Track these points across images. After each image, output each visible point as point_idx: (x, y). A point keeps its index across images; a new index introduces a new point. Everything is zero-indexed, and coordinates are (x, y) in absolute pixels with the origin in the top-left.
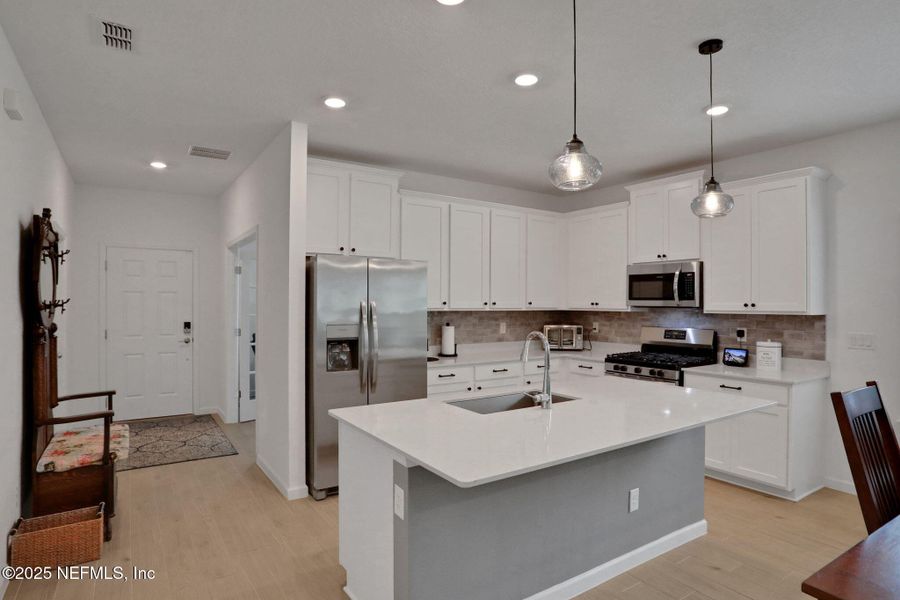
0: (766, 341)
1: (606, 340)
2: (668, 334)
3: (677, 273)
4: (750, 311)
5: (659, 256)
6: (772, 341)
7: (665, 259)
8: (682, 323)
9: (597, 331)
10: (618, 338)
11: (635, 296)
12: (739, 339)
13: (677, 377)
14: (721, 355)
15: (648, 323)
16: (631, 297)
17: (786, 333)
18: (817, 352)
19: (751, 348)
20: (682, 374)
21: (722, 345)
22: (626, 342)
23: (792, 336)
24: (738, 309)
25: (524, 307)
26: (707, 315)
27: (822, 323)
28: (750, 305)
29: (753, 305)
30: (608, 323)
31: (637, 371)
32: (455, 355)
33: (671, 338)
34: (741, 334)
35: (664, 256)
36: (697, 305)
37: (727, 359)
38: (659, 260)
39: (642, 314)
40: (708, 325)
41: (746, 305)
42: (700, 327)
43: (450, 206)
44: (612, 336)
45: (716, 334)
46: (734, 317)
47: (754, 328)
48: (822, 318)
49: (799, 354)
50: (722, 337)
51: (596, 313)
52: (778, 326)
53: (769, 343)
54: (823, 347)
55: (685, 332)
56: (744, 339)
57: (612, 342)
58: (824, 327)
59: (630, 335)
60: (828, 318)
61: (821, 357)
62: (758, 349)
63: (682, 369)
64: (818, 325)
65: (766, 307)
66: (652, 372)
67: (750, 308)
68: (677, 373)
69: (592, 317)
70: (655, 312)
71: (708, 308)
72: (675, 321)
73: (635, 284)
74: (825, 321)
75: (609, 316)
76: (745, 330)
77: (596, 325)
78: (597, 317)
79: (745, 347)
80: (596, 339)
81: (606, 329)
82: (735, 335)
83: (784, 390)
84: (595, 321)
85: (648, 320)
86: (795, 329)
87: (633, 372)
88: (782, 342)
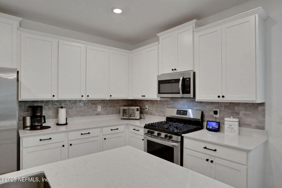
0: (230, 117)
1: (151, 114)
2: (179, 112)
3: (181, 79)
4: (221, 100)
5: (173, 70)
6: (234, 117)
7: (175, 71)
8: (186, 106)
9: (147, 109)
10: (157, 113)
11: (161, 92)
12: (215, 116)
13: (179, 140)
14: (205, 124)
15: (170, 106)
16: (159, 92)
17: (241, 113)
18: (259, 125)
19: (221, 122)
20: (182, 138)
21: (206, 119)
22: (160, 116)
23: (245, 114)
24: (215, 99)
25: (108, 98)
26: (198, 102)
27: (263, 108)
28: (221, 96)
29: (223, 97)
30: (152, 106)
31: (159, 134)
32: (66, 124)
33: (180, 114)
34: (216, 113)
35: (175, 69)
36: (192, 96)
37: (208, 127)
38: (173, 72)
39: (167, 101)
40: (199, 108)
41: (219, 97)
42: (195, 108)
43: (58, 41)
44: (154, 112)
45: (202, 112)
46: (212, 103)
47: (223, 110)
48: (262, 104)
49: (249, 126)
50: (206, 114)
51: (147, 101)
52: (236, 108)
53: (232, 119)
54: (263, 122)
55: (187, 111)
56: (218, 116)
57: (153, 115)
58: (264, 110)
59: (162, 112)
60: (266, 104)
61: (263, 128)
62: (226, 123)
63: (183, 135)
64: (260, 108)
65: (230, 98)
66: (166, 136)
67: (221, 98)
68: (180, 137)
69: (145, 102)
70: (173, 100)
71: (198, 98)
72: (182, 105)
73: (161, 85)
74: (264, 106)
75: (152, 102)
76: (218, 110)
77: (147, 106)
78: (147, 103)
79: (218, 121)
80: (147, 113)
81: (151, 108)
82: (213, 113)
83: (244, 155)
84: (147, 104)
85: (170, 104)
86: (246, 111)
87: (156, 135)
88: (238, 118)
